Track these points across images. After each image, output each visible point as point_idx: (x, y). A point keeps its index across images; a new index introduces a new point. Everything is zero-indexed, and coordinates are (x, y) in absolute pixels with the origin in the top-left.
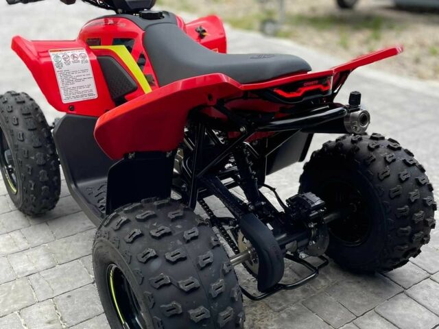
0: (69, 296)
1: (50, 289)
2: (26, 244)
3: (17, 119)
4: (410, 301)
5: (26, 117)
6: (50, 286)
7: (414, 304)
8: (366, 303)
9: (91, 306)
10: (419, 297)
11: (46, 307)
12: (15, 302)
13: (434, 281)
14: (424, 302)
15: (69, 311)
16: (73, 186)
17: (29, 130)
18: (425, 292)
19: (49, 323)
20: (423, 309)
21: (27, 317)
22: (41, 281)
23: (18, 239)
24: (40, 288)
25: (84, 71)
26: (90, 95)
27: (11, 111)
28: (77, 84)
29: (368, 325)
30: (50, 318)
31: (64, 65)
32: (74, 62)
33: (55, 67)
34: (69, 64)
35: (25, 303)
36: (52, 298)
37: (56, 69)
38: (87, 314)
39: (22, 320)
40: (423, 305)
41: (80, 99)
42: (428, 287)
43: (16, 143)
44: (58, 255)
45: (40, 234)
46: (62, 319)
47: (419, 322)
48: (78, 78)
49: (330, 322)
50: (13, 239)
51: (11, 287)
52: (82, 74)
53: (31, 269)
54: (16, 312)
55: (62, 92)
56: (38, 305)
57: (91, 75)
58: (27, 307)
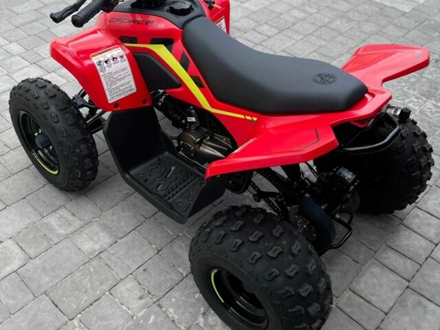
0: (145, 270)
1: (125, 266)
2: (78, 221)
3: (57, 116)
4: (409, 231)
5: (64, 112)
6: (123, 263)
7: (412, 233)
8: (377, 239)
9: (168, 276)
10: (414, 226)
11: (130, 284)
12: (102, 283)
13: (421, 209)
14: (419, 231)
15: (152, 284)
16: (127, 176)
17: (70, 125)
18: (417, 221)
19: (141, 298)
20: (420, 238)
21: (119, 296)
22: (112, 258)
23: (69, 217)
24: (115, 266)
25: (123, 70)
26: (130, 90)
27: (48, 108)
28: (119, 83)
29: (385, 258)
30: (139, 294)
31: (107, 68)
32: (114, 64)
33: (99, 72)
34: (111, 66)
35: (111, 283)
36: (131, 274)
37: (101, 74)
38: (168, 285)
39: (117, 300)
40: (419, 234)
41: (123, 96)
42: (418, 216)
43: (60, 140)
44: (114, 229)
45: (86, 208)
46: (149, 293)
47: (420, 250)
48: (120, 77)
49: (357, 260)
50: (64, 218)
51: (89, 269)
52: (122, 73)
53: (97, 247)
54: (107, 293)
55: (107, 93)
56: (123, 282)
57: (130, 72)
58: (114, 286)
